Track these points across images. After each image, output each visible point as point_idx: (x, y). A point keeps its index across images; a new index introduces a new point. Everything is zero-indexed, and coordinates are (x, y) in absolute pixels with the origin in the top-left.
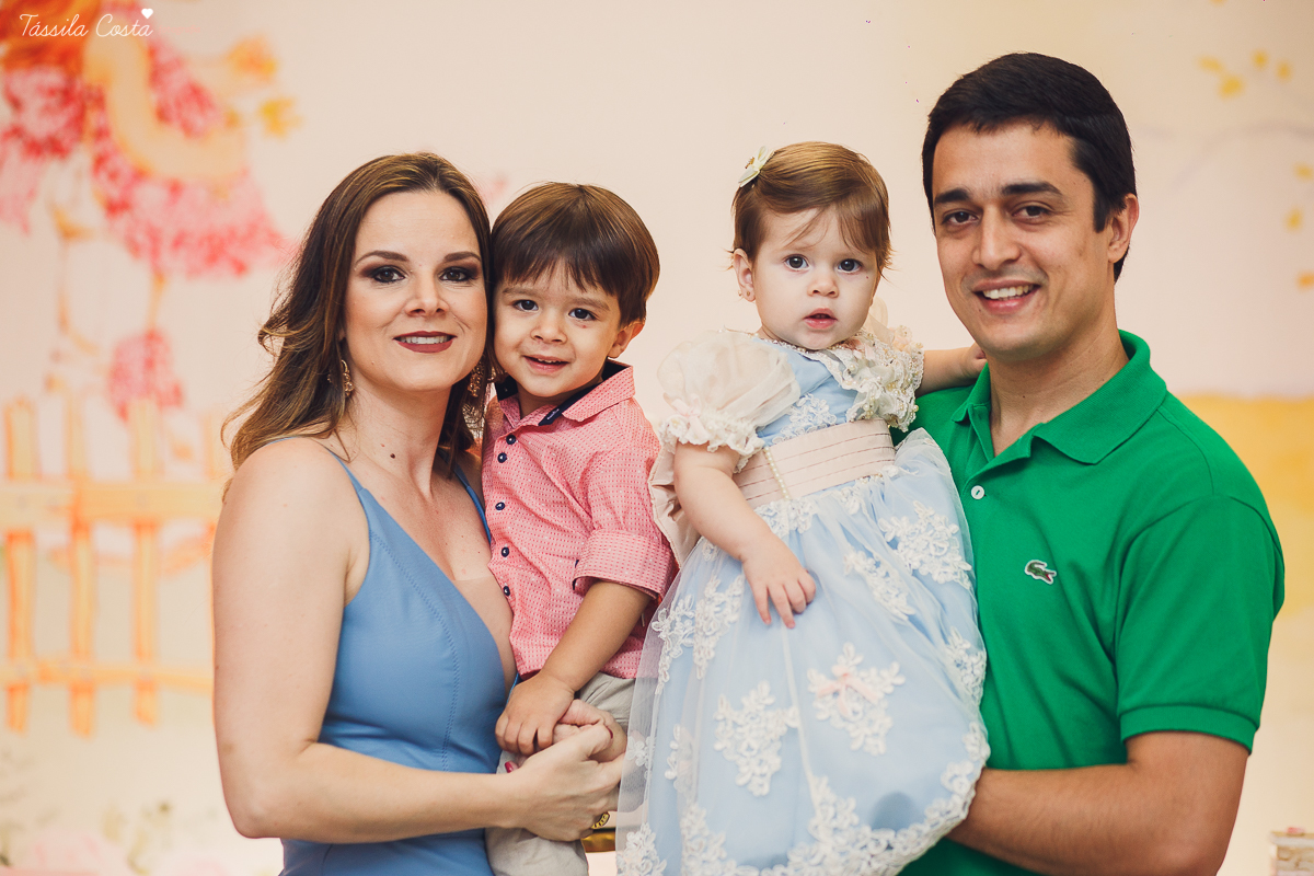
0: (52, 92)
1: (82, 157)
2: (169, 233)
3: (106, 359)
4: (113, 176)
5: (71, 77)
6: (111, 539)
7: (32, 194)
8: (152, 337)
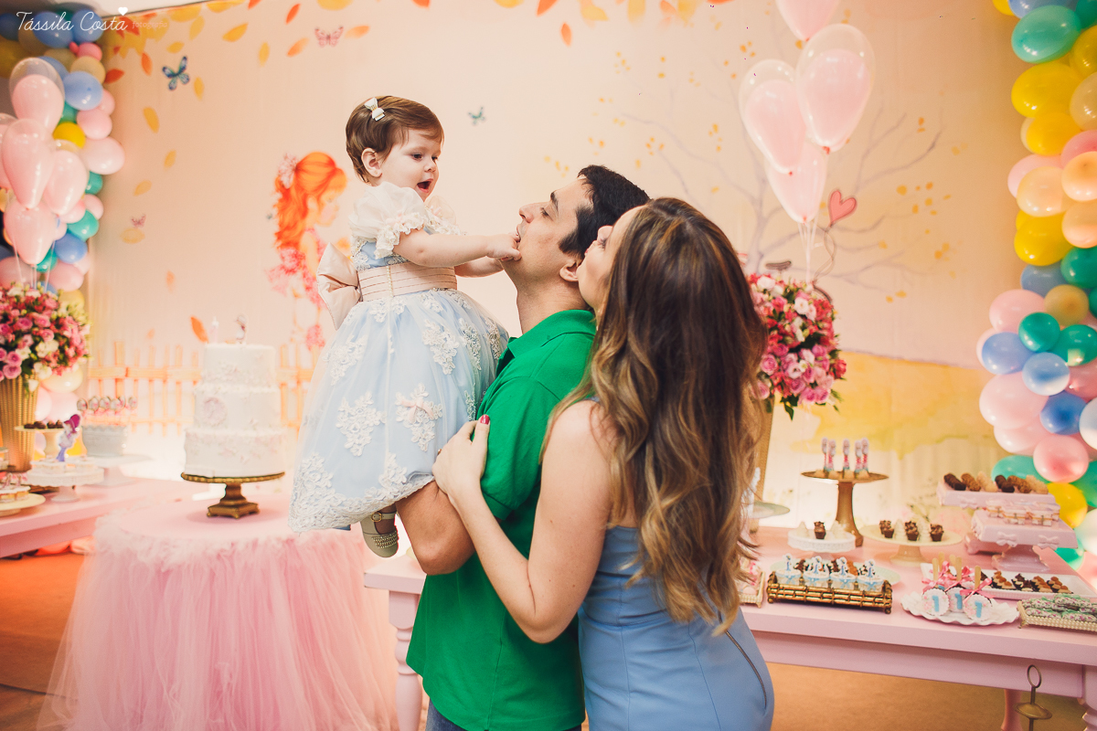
0: (292, 255)
3: (306, 334)
5: (297, 250)
7: (287, 285)
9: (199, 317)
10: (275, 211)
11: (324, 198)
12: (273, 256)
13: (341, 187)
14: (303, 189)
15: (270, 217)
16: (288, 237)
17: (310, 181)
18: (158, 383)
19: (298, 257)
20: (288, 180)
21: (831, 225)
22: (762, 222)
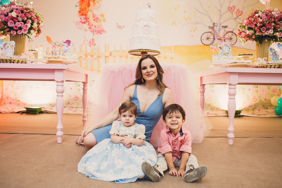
0: (84, 18)
1: (87, 23)
2: (95, 30)
3: (89, 42)
4: (90, 25)
5: (86, 17)
6: (89, 57)
7: (82, 27)
8: (93, 39)
9: (49, 36)
10: (78, 4)
11: (96, 1)
15: (76, 6)
21: (237, 18)
22: (221, 16)
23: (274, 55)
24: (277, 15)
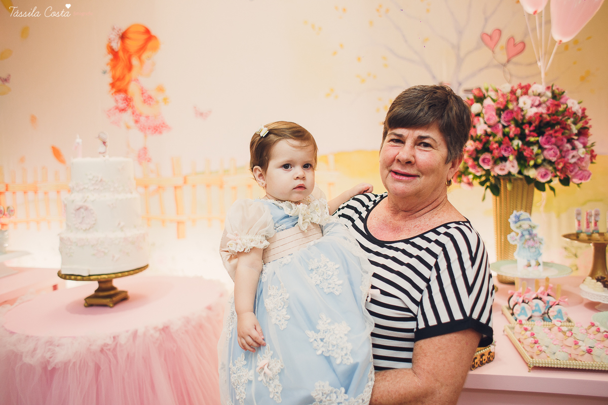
0: (123, 99)
3: (137, 154)
4: (136, 115)
5: (127, 96)
7: (121, 120)
8: (145, 148)
9: (58, 146)
10: (108, 68)
11: (144, 56)
12: (110, 100)
13: (155, 48)
14: (128, 52)
15: (105, 72)
16: (119, 86)
17: (133, 44)
18: (31, 195)
19: (128, 100)
20: (116, 45)
21: (508, 61)
22: (460, 61)
23: (526, 240)
24: (534, 110)
